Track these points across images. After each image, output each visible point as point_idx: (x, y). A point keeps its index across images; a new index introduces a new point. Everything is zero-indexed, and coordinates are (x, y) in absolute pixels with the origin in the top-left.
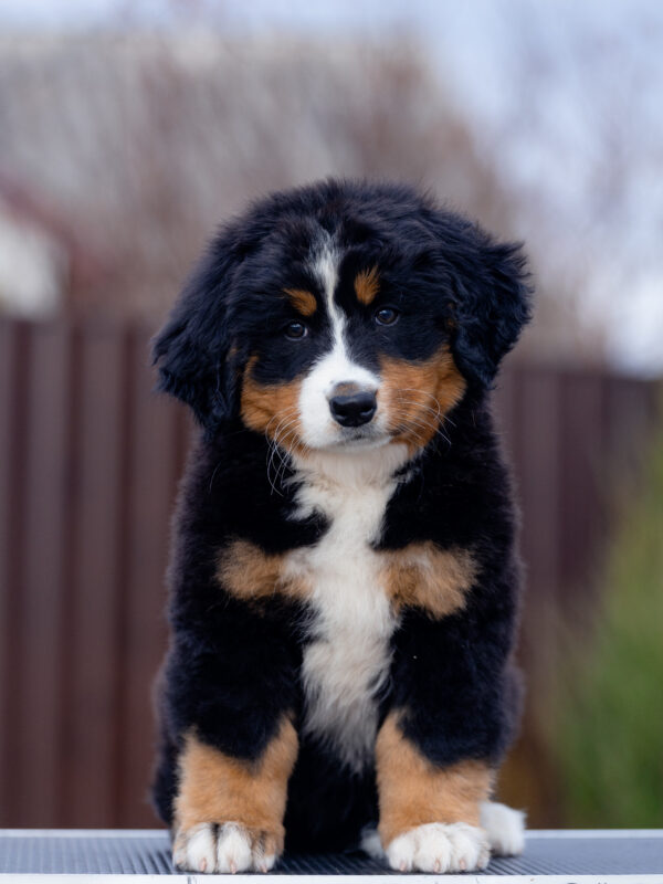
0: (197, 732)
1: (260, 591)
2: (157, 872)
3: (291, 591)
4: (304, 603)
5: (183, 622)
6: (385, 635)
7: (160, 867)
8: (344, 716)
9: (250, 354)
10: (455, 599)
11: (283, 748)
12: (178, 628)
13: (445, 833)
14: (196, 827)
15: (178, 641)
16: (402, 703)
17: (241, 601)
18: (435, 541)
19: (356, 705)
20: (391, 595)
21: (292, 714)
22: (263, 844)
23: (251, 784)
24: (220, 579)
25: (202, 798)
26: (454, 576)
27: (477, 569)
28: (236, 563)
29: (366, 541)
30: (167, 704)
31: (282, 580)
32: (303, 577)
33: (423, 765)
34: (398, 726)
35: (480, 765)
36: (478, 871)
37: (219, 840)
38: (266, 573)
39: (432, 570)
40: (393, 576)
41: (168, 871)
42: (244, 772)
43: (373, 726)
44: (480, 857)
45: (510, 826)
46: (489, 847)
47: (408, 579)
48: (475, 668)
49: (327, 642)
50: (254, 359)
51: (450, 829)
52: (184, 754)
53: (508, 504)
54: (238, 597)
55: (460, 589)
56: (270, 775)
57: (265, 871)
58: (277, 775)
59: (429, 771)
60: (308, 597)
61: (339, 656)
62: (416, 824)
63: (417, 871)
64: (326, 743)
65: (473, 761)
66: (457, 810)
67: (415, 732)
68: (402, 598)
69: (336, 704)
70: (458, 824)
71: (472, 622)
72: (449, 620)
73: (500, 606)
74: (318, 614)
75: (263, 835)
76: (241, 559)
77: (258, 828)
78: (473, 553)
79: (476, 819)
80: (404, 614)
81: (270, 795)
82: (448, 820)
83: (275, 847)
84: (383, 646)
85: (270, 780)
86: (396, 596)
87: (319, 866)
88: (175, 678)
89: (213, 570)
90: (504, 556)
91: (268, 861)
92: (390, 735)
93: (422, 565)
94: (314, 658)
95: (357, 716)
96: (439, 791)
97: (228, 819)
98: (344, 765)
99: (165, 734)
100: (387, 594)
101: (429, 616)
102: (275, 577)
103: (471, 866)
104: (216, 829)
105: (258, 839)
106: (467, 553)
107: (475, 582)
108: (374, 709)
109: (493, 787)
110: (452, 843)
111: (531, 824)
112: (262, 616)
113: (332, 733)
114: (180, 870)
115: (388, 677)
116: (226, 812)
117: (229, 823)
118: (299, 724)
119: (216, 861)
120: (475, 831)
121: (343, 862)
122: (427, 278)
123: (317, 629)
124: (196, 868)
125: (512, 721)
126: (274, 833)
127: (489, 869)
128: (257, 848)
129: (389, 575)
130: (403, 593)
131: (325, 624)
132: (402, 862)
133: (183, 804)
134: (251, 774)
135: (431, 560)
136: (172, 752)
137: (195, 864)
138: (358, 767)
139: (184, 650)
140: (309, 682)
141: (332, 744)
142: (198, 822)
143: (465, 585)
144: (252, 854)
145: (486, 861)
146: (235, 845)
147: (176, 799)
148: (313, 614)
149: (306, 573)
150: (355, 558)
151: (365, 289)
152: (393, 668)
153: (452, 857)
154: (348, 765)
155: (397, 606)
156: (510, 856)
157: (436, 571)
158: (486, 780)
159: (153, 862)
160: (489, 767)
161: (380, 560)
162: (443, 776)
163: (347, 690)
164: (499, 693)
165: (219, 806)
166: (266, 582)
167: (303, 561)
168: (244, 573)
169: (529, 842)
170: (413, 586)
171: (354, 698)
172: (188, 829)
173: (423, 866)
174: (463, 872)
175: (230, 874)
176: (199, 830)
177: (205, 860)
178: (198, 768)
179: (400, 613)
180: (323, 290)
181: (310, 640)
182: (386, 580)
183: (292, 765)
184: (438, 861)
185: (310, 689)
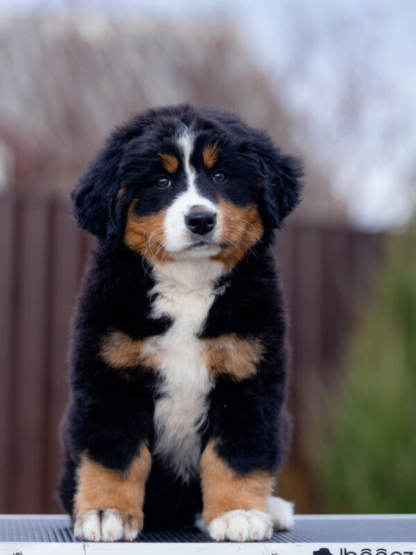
0: (88, 453)
1: (127, 363)
2: (64, 541)
3: (147, 363)
4: (156, 371)
5: (78, 385)
6: (205, 392)
7: (66, 538)
8: (180, 444)
9: (133, 197)
10: (249, 368)
11: (142, 463)
12: (76, 389)
13: (245, 516)
14: (88, 513)
15: (76, 396)
16: (217, 435)
17: (115, 369)
18: (237, 333)
19: (187, 436)
20: (209, 367)
21: (147, 442)
22: (130, 523)
23: (123, 486)
24: (102, 355)
25: (92, 495)
26: (249, 355)
27: (263, 350)
28: (114, 346)
29: (194, 333)
30: (68, 436)
31: (142, 356)
32: (155, 354)
33: (230, 474)
34: (215, 449)
35: (266, 474)
36: (265, 540)
37: (103, 521)
38: (133, 351)
39: (235, 351)
40: (211, 356)
41: (71, 541)
42: (118, 478)
43: (198, 450)
44: (266, 532)
45: (284, 511)
46: (272, 525)
47: (220, 357)
48: (263, 413)
49: (170, 397)
50: (136, 200)
51: (248, 514)
52: (80, 467)
53: (282, 312)
54: (113, 367)
55: (253, 362)
56: (134, 480)
57: (132, 540)
58: (139, 480)
59: (234, 477)
60: (158, 368)
61: (177, 406)
62: (227, 511)
63: (227, 540)
64: (166, 462)
65: (261, 471)
66: (252, 502)
67: (225, 453)
68: (216, 369)
69: (174, 437)
70: (253, 510)
71: (261, 382)
72: (246, 382)
73: (278, 373)
74: (165, 379)
75: (130, 518)
76: (117, 343)
77: (127, 513)
78: (261, 341)
79: (264, 507)
80: (218, 379)
81: (134, 492)
82: (247, 508)
83: (138, 525)
84: (203, 399)
85: (134, 483)
86: (212, 368)
87: (166, 536)
88: (74, 420)
89: (99, 349)
90: (279, 343)
91: (134, 534)
92: (210, 454)
93: (229, 349)
94: (161, 408)
95: (188, 444)
96: (240, 490)
97: (108, 507)
98: (177, 477)
99: (68, 454)
100: (207, 366)
101: (233, 379)
102: (138, 354)
103: (261, 537)
104: (101, 514)
105: (127, 520)
106: (258, 340)
107: (262, 358)
108: (198, 438)
109: (274, 488)
110: (250, 523)
111: (298, 511)
112: (128, 379)
113: (170, 456)
114: (78, 540)
115: (207, 418)
116: (107, 504)
117: (109, 510)
118: (151, 449)
119: (101, 534)
120: (264, 515)
121: (181, 535)
122: (245, 157)
123: (163, 389)
124: (89, 538)
125: (285, 446)
126: (137, 516)
127: (272, 539)
128: (126, 526)
129: (208, 355)
130: (217, 366)
131: (169, 386)
132: (218, 535)
133: (80, 498)
134: (123, 479)
135: (234, 345)
136: (72, 466)
137: (88, 536)
138: (187, 478)
139: (79, 402)
140: (158, 423)
141: (169, 463)
142: (89, 509)
143: (256, 359)
144: (124, 530)
145: (270, 534)
146: (113, 524)
147: (76, 495)
148: (162, 380)
149: (157, 352)
150: (188, 344)
151: (209, 157)
152: (210, 413)
153: (249, 531)
154: (181, 478)
155: (214, 374)
156: (285, 530)
157: (238, 351)
158: (269, 483)
159: (62, 535)
160: (271, 475)
161: (202, 345)
162: (243, 481)
163: (182, 427)
164: (277, 428)
165: (102, 500)
166: (131, 357)
167: (156, 344)
168: (118, 352)
169: (297, 522)
170: (223, 361)
171: (186, 432)
172: (83, 514)
173: (231, 538)
174: (256, 541)
175: (110, 542)
176: (91, 514)
177: (94, 533)
178: (89, 476)
179: (215, 378)
180: (183, 155)
181: (159, 396)
182: (206, 358)
183: (148, 474)
184: (241, 535)
185: (159, 427)
